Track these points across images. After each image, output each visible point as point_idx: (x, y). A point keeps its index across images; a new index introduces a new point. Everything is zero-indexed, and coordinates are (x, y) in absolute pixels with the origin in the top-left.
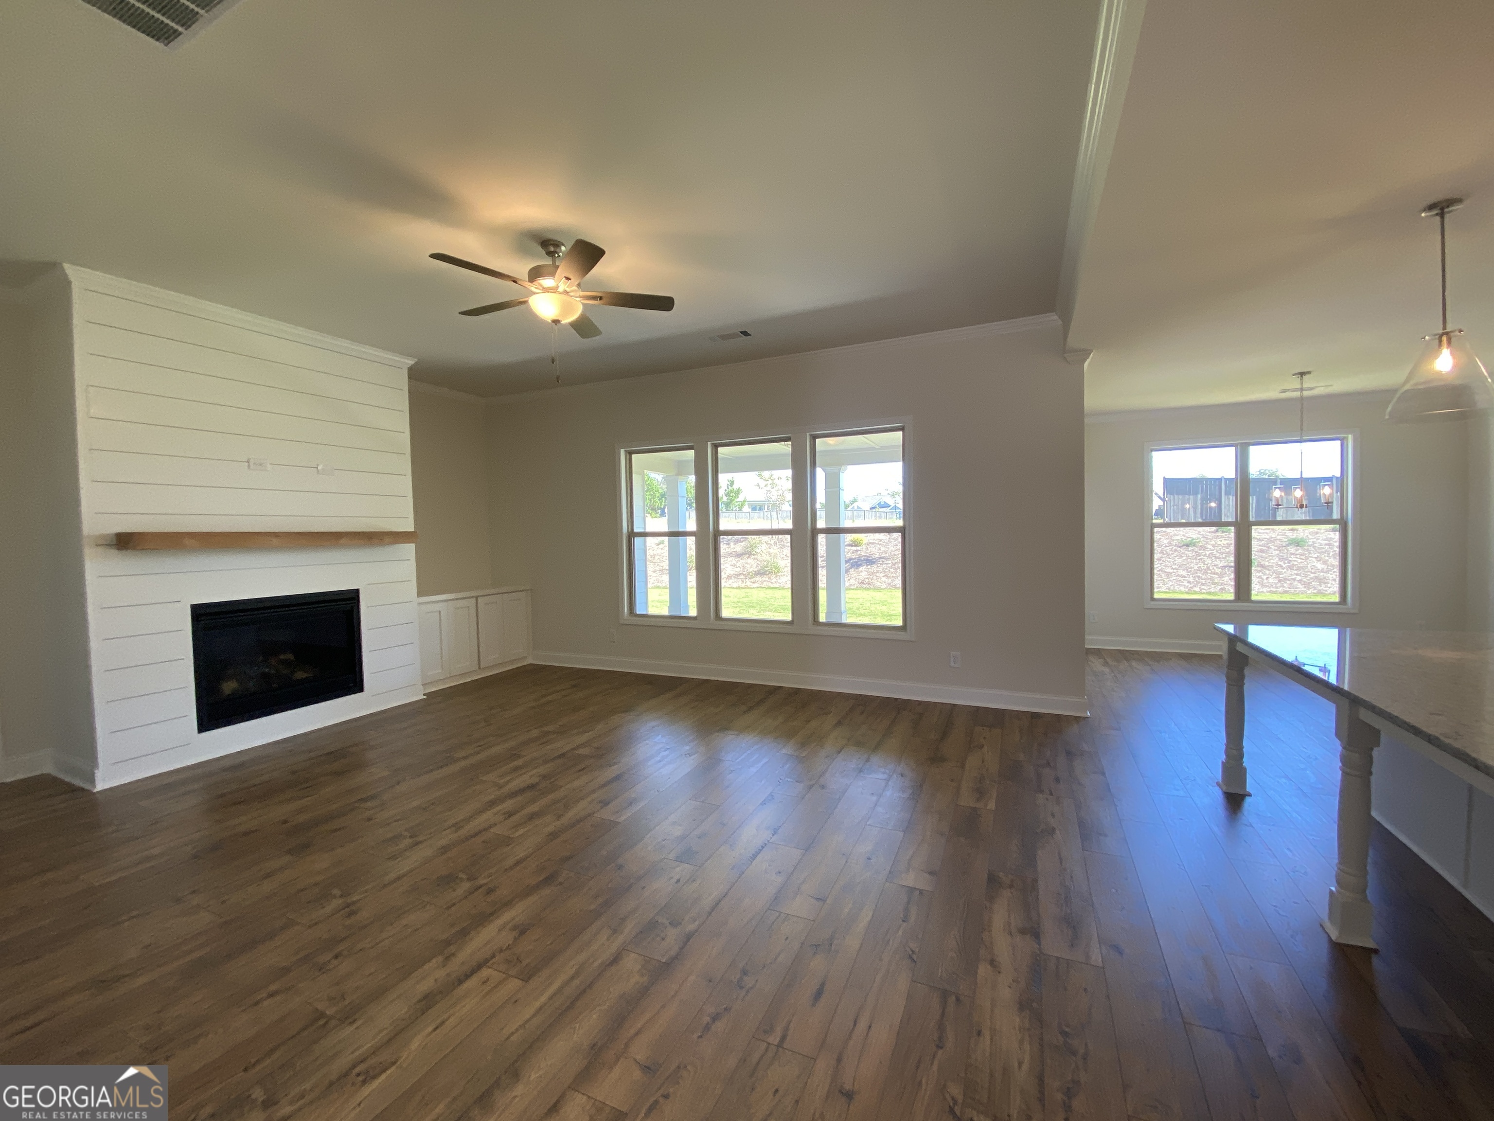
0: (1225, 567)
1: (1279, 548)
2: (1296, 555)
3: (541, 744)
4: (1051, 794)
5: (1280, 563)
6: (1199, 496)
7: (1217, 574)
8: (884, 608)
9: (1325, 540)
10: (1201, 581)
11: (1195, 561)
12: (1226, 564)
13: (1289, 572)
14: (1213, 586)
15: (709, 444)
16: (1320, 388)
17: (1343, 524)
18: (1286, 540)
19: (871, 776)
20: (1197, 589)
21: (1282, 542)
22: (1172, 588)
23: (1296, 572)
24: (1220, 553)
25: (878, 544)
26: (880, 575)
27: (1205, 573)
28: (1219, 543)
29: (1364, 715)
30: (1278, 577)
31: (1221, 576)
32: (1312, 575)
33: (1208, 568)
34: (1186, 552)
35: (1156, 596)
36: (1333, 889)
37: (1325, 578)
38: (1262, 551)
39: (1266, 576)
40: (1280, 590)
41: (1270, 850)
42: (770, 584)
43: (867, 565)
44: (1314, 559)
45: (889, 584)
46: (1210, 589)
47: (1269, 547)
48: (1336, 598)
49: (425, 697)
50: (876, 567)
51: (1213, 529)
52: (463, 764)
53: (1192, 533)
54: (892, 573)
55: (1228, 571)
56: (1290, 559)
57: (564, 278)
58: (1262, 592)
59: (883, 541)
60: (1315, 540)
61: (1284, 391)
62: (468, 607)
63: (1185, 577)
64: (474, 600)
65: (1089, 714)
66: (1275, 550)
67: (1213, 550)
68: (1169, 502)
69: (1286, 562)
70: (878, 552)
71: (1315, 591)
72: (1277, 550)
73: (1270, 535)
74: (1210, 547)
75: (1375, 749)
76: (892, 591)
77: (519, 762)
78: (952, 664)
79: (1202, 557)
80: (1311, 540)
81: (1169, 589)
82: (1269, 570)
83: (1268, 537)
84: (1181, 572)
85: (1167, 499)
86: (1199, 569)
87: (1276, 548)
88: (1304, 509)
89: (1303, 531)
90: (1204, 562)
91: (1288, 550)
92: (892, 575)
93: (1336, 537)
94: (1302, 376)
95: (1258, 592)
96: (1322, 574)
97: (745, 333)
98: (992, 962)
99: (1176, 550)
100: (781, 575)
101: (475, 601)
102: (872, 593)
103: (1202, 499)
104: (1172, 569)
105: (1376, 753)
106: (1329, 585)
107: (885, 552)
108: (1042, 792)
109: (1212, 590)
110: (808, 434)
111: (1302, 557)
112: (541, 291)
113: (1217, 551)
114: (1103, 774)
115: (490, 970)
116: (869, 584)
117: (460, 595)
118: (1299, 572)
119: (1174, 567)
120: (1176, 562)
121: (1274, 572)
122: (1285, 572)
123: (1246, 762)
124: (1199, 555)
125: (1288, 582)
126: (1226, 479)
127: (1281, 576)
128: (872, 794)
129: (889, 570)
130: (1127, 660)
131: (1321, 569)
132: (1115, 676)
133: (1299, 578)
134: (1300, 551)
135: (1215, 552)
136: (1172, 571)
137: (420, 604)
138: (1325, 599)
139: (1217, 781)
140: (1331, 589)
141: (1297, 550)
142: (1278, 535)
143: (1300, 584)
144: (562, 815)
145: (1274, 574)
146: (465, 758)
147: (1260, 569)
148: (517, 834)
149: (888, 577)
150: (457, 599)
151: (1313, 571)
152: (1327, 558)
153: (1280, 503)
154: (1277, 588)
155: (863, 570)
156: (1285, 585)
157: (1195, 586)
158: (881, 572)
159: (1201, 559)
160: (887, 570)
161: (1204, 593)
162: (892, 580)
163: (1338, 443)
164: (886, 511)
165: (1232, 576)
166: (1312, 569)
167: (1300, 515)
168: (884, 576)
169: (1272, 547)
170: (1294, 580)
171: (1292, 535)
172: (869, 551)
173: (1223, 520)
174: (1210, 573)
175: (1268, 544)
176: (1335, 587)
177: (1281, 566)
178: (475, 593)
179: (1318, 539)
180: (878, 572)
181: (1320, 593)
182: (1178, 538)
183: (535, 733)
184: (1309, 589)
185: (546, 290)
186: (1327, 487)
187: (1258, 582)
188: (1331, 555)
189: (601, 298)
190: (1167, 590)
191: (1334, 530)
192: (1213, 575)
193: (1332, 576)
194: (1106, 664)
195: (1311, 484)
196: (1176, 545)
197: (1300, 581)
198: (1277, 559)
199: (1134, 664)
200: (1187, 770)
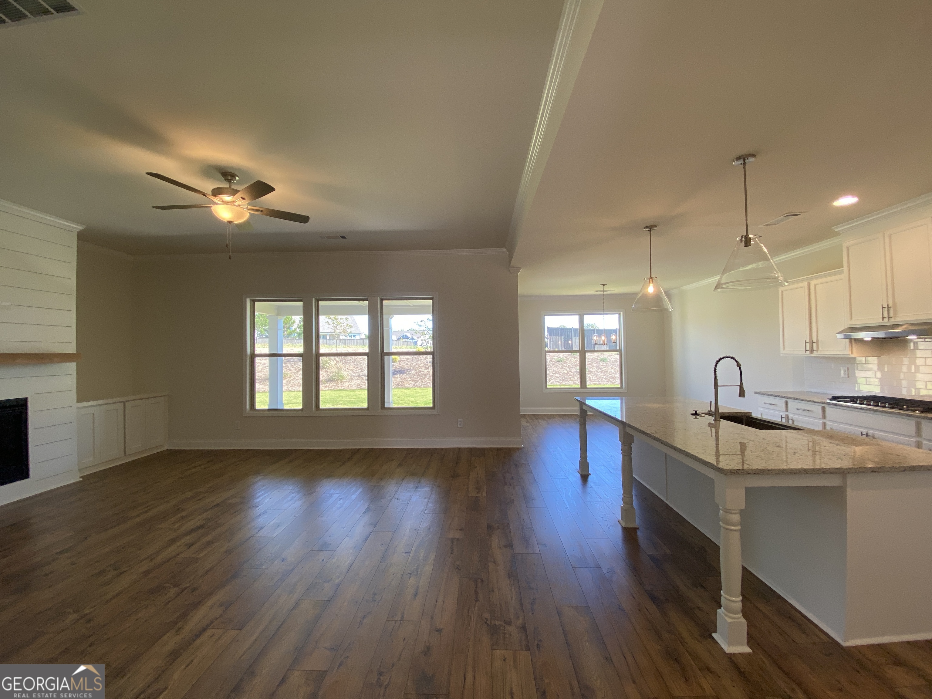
0: (575, 372)
1: (597, 362)
2: (603, 366)
3: (199, 500)
4: (510, 485)
5: (597, 370)
6: (563, 337)
7: (571, 375)
8: (413, 399)
9: (614, 359)
10: (565, 379)
11: (562, 369)
12: (575, 371)
13: (601, 374)
14: (570, 382)
15: (314, 299)
16: (610, 291)
17: (620, 352)
18: (599, 359)
19: (423, 489)
20: (564, 383)
21: (597, 360)
22: (553, 383)
23: (603, 374)
24: (572, 365)
25: (406, 361)
26: (408, 380)
27: (567, 375)
28: (572, 360)
29: (629, 430)
30: (597, 377)
31: (573, 376)
32: (610, 376)
33: (568, 373)
34: (559, 365)
35: (548, 387)
36: (622, 505)
37: (615, 377)
38: (589, 364)
39: (592, 376)
40: (598, 383)
41: (599, 496)
42: (337, 388)
43: (400, 374)
44: (610, 368)
45: (414, 385)
46: (569, 383)
47: (592, 362)
48: (619, 386)
49: (81, 479)
50: (405, 375)
51: (569, 353)
52: (137, 520)
53: (561, 355)
54: (415, 378)
55: (576, 374)
56: (601, 368)
57: (241, 198)
58: (591, 384)
59: (409, 359)
60: (610, 359)
61: (597, 291)
62: (117, 409)
63: (558, 377)
64: (122, 404)
65: (523, 446)
66: (595, 364)
67: (570, 364)
68: (550, 340)
69: (600, 369)
70: (406, 366)
71: (611, 383)
72: (596, 364)
73: (593, 356)
74: (568, 362)
75: (632, 444)
76: (416, 389)
77: (184, 514)
78: (459, 426)
79: (565, 367)
80: (609, 359)
81: (552, 384)
82: (593, 373)
83: (592, 358)
84: (557, 375)
85: (549, 338)
86: (564, 373)
87: (595, 363)
88: (605, 345)
89: (606, 355)
90: (566, 370)
91: (600, 364)
92: (415, 380)
93: (618, 357)
94: (603, 286)
95: (589, 384)
96: (614, 375)
97: (343, 237)
98: (495, 562)
99: (554, 364)
100: (345, 382)
101: (123, 406)
102: (404, 391)
103: (564, 338)
104: (553, 373)
105: (633, 445)
106: (617, 380)
107: (411, 366)
108: (506, 484)
109: (570, 384)
110: (379, 297)
111: (606, 367)
112: (221, 203)
113: (571, 364)
114: (532, 473)
115: (212, 630)
116: (402, 385)
117: (110, 401)
118: (605, 374)
119: (553, 372)
120: (554, 370)
121: (595, 374)
122: (599, 374)
123: (589, 460)
124: (564, 366)
125: (601, 379)
126: (574, 329)
127: (598, 376)
128: (425, 498)
129: (414, 377)
130: (537, 419)
131: (613, 372)
132: (532, 427)
133: (605, 377)
134: (605, 364)
135: (570, 365)
136: (553, 374)
137: (78, 408)
138: (615, 386)
139: (577, 470)
140: (617, 382)
141: (603, 364)
142: (596, 356)
143: (605, 380)
144: (231, 539)
145: (595, 375)
146: (137, 516)
147: (589, 373)
148: (202, 555)
149: (413, 381)
150: (107, 404)
151: (610, 373)
152: (615, 367)
153: (596, 342)
154: (596, 382)
155: (398, 377)
156: (599, 380)
157: (563, 382)
158: (409, 378)
159: (565, 368)
160: (412, 377)
161: (567, 385)
162: (415, 383)
163: (617, 315)
164: (407, 341)
165: (579, 376)
166: (610, 372)
167: (605, 348)
168: (410, 380)
169: (594, 362)
170: (603, 378)
171: (602, 357)
172: (401, 365)
173: (573, 350)
174: (569, 375)
175: (592, 361)
176: (619, 381)
177: (598, 371)
178: (122, 399)
179: (611, 358)
180: (407, 378)
181: (613, 384)
182: (555, 358)
183: (189, 494)
184: (609, 382)
185: (224, 202)
186: (613, 336)
187: (589, 379)
188: (617, 366)
189: (262, 211)
190: (551, 384)
191: (617, 354)
192: (570, 376)
193: (617, 376)
194: (528, 422)
195: (607, 333)
196: (554, 361)
197: (605, 378)
198: (596, 368)
199: (540, 421)
200: (565, 467)
